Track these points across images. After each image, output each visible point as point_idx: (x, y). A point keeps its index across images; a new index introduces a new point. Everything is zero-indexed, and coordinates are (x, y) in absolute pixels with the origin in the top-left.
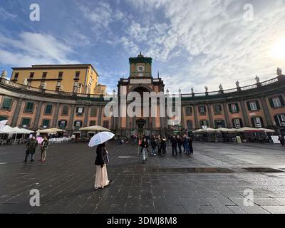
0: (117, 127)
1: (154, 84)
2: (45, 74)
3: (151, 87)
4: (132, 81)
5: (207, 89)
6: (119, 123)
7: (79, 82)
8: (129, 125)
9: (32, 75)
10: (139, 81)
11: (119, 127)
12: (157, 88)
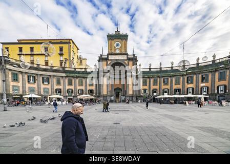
0: (100, 93)
1: (129, 59)
2: (32, 49)
3: (126, 62)
4: (111, 57)
5: (172, 65)
6: (102, 91)
7: (65, 57)
8: (109, 92)
9: (21, 49)
10: (117, 57)
11: (102, 94)
12: (131, 63)
